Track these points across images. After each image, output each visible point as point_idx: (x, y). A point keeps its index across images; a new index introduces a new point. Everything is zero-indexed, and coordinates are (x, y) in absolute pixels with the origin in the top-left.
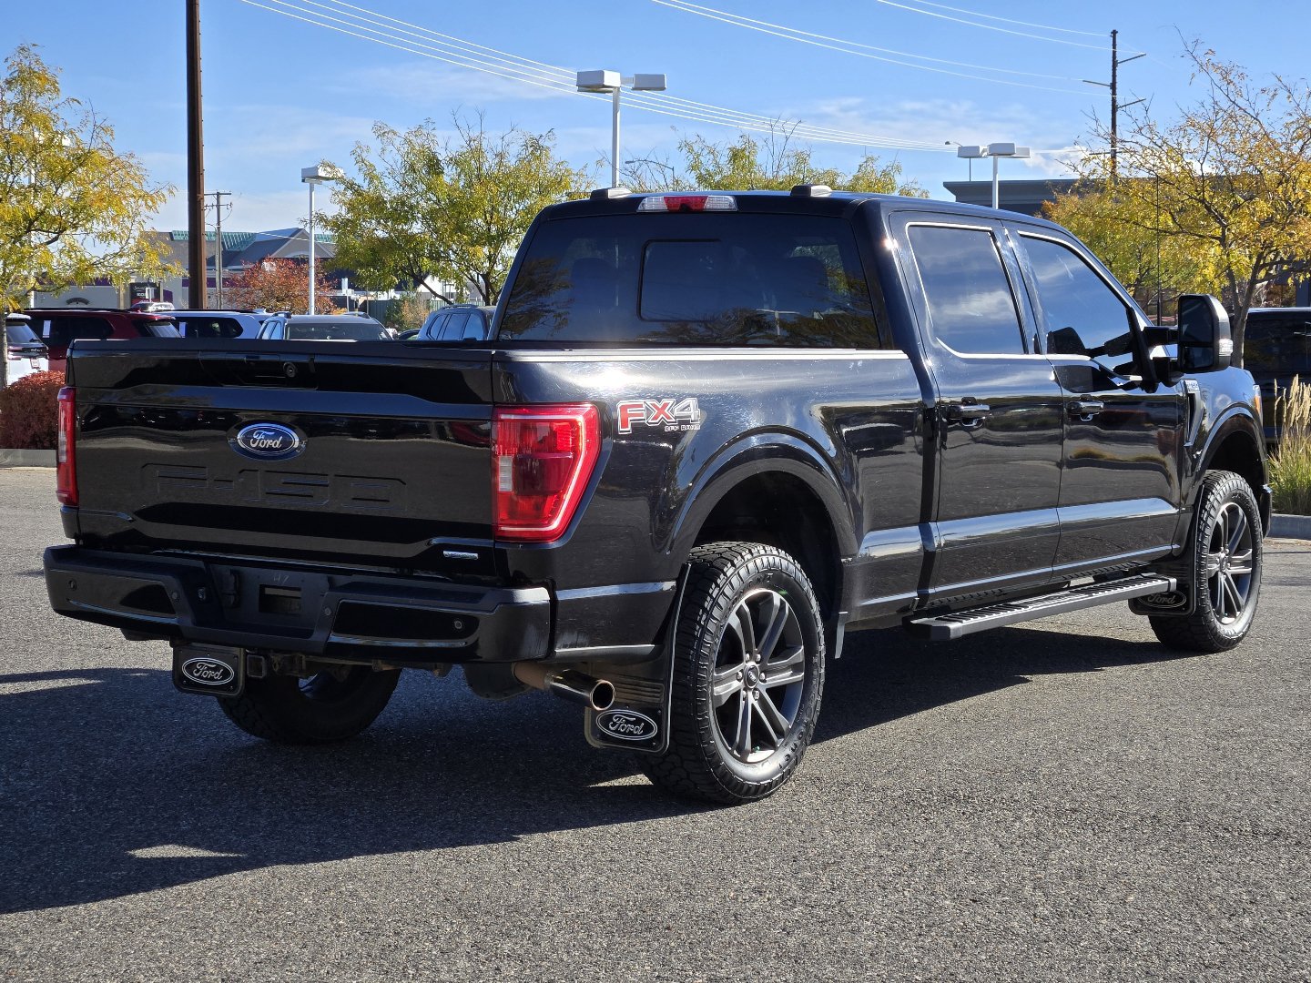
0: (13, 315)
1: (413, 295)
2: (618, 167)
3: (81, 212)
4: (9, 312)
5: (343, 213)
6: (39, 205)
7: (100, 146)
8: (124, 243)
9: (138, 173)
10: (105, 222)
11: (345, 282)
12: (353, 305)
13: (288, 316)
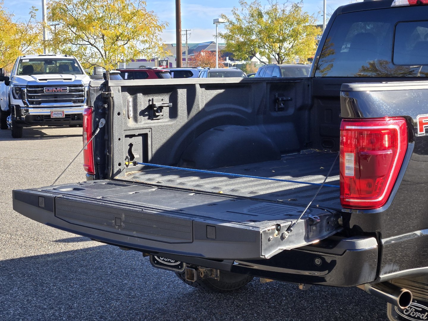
0: (112, 72)
1: (250, 62)
2: (325, 12)
3: (135, 34)
4: (110, 70)
5: (228, 33)
6: (121, 31)
7: (141, 9)
8: (150, 44)
9: (155, 18)
10: (143, 37)
11: (227, 58)
12: (230, 65)
13: (209, 69)
